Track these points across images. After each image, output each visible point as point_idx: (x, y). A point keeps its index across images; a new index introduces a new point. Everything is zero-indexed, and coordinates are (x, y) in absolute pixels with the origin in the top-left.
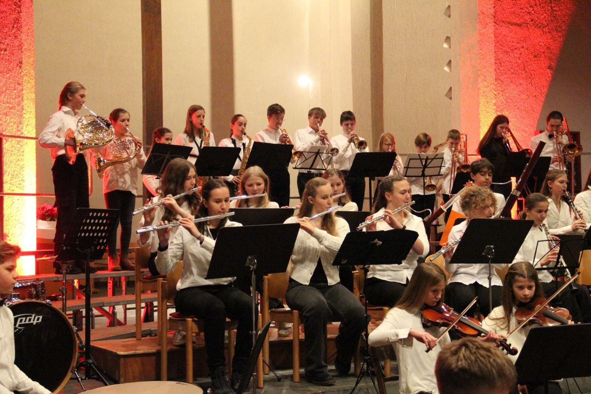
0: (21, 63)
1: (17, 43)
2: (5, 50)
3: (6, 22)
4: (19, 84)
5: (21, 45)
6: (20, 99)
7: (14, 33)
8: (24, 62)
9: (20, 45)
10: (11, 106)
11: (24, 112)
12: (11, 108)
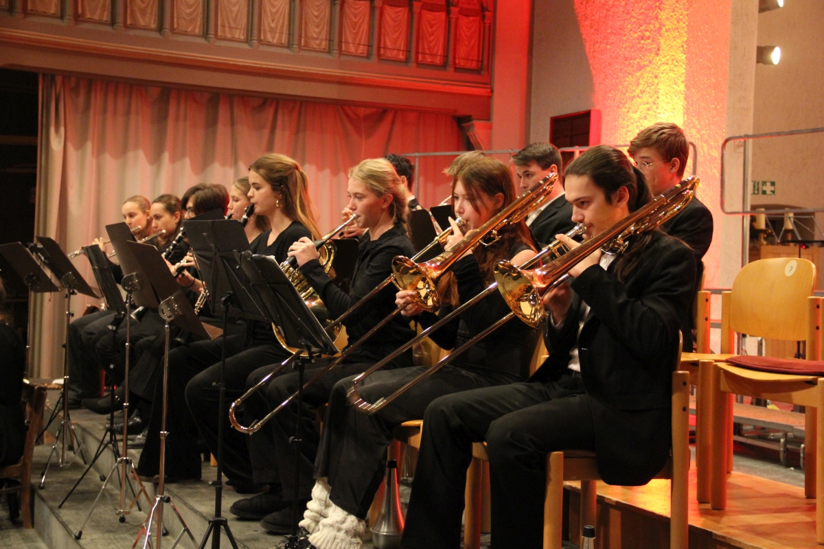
0: (659, 50)
1: (657, 26)
2: (648, 38)
3: (651, 3)
4: (656, 77)
5: (662, 25)
6: (656, 96)
7: (657, 14)
8: (663, 46)
9: (660, 27)
10: (648, 106)
11: (658, 111)
12: (649, 109)
